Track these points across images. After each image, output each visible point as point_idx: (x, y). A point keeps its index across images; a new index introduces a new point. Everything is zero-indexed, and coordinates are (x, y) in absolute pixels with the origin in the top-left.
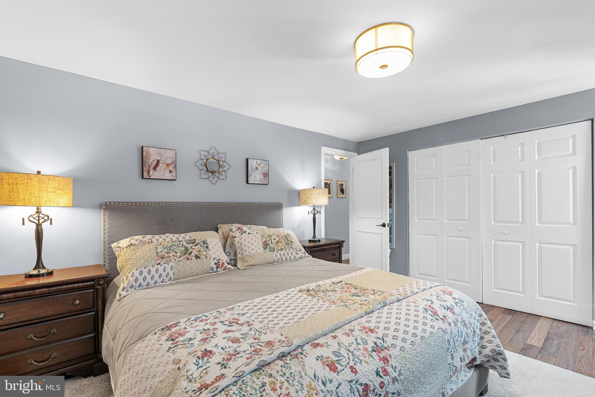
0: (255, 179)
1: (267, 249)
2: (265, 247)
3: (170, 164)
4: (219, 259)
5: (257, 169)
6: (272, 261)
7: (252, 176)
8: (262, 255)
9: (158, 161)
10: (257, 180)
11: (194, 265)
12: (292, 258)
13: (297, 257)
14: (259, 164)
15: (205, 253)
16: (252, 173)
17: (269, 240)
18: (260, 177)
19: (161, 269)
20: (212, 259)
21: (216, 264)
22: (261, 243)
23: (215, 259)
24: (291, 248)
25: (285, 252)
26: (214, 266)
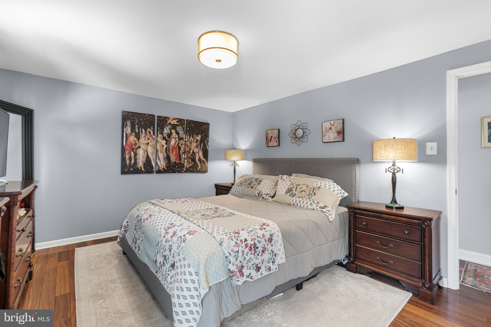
0: (329, 138)
1: (289, 193)
2: (287, 192)
3: (276, 137)
4: (261, 191)
5: (331, 129)
6: (288, 203)
7: (326, 136)
8: (282, 196)
9: (272, 136)
10: (331, 138)
11: (249, 191)
12: (305, 207)
13: (310, 207)
14: (332, 124)
15: (256, 186)
16: (326, 133)
17: (295, 187)
18: (334, 136)
19: (238, 188)
20: (257, 190)
21: (258, 193)
22: (287, 188)
23: (259, 191)
24: (310, 198)
25: (301, 200)
26: (257, 195)
